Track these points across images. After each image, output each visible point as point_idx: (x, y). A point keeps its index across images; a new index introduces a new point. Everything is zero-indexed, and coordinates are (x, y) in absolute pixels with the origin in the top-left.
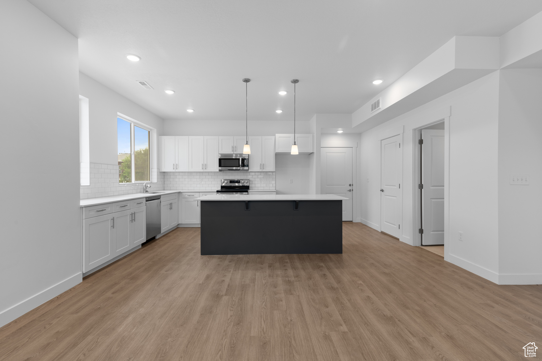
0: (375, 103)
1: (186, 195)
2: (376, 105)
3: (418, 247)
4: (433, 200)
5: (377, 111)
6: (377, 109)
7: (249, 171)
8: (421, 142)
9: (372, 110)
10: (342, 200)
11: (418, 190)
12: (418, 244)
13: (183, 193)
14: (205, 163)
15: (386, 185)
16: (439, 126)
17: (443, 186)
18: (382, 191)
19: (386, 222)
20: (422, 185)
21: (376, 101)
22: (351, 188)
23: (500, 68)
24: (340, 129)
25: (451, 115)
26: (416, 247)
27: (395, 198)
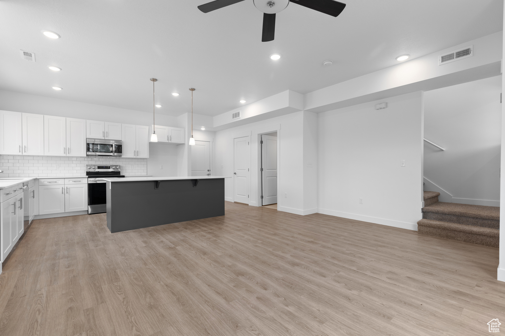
0: (236, 114)
1: (46, 182)
2: (237, 115)
3: (261, 207)
4: (267, 178)
5: (237, 119)
6: (237, 118)
7: (122, 157)
8: (262, 142)
9: (233, 118)
10: (224, 178)
11: (260, 172)
12: (261, 205)
13: (40, 180)
14: (68, 146)
15: (238, 170)
16: (274, 134)
17: (276, 169)
18: (235, 174)
19: (238, 195)
20: (262, 169)
21: (237, 112)
22: (209, 173)
23: (304, 110)
24: (203, 127)
25: (281, 129)
26: (260, 207)
27: (245, 178)
